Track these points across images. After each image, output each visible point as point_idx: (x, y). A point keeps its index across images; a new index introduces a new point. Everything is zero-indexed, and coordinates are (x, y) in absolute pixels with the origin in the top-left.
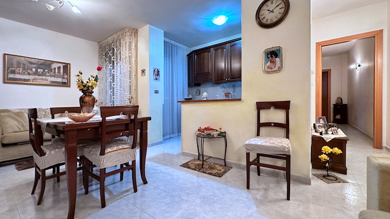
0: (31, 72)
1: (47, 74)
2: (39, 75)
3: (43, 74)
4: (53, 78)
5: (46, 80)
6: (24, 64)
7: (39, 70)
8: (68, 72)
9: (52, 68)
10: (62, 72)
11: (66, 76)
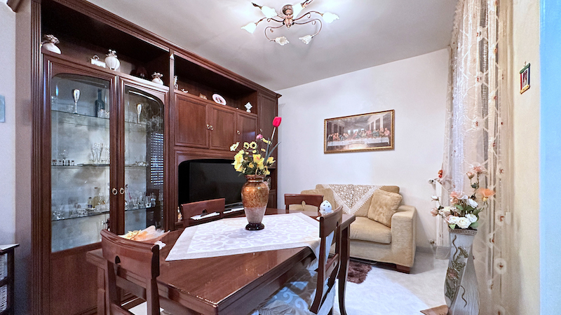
2: (354, 138)
4: (370, 139)
5: (362, 143)
6: (340, 127)
7: (354, 131)
8: (390, 124)
9: (370, 123)
10: (382, 126)
11: (387, 133)
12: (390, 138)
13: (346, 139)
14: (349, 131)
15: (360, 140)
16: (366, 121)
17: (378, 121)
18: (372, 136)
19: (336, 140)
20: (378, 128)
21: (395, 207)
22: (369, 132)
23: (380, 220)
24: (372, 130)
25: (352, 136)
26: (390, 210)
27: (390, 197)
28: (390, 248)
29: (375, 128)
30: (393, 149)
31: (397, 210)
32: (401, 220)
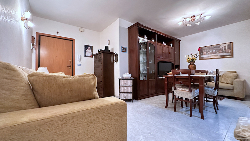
0: (210, 53)
1: (218, 52)
2: (213, 54)
3: (216, 53)
4: (221, 54)
5: (217, 55)
6: (207, 50)
7: (213, 51)
8: (231, 46)
9: (221, 48)
10: (227, 49)
12: (231, 53)
13: (209, 54)
14: (211, 51)
15: (216, 54)
16: (219, 47)
17: (225, 47)
18: (222, 52)
19: (205, 55)
20: (225, 49)
21: (235, 77)
23: (228, 82)
25: (212, 53)
26: (232, 78)
27: (232, 74)
28: (233, 91)
29: (223, 49)
30: (233, 57)
31: (236, 79)
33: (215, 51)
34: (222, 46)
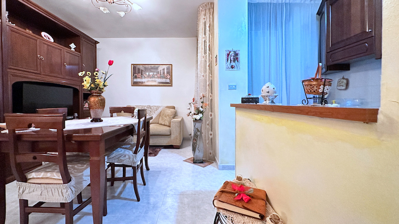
0: (146, 76)
1: (156, 76)
2: (150, 78)
3: (153, 77)
4: (159, 79)
5: (155, 81)
6: (142, 70)
7: (150, 74)
8: (170, 72)
9: (159, 70)
10: (166, 73)
11: (169, 77)
12: (170, 80)
13: (145, 78)
14: (147, 74)
15: (154, 79)
16: (157, 68)
17: (164, 69)
18: (160, 77)
19: (139, 78)
20: (164, 73)
21: (173, 116)
22: (159, 75)
23: (165, 124)
24: (161, 74)
25: (149, 76)
26: (170, 118)
27: (170, 111)
28: (170, 137)
29: (162, 73)
30: (171, 86)
31: (174, 118)
32: (175, 122)
33: (152, 73)
34: (161, 68)
